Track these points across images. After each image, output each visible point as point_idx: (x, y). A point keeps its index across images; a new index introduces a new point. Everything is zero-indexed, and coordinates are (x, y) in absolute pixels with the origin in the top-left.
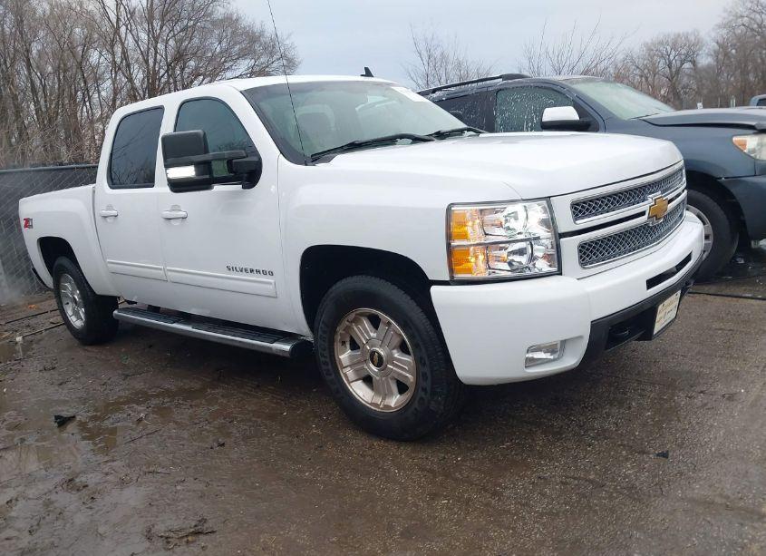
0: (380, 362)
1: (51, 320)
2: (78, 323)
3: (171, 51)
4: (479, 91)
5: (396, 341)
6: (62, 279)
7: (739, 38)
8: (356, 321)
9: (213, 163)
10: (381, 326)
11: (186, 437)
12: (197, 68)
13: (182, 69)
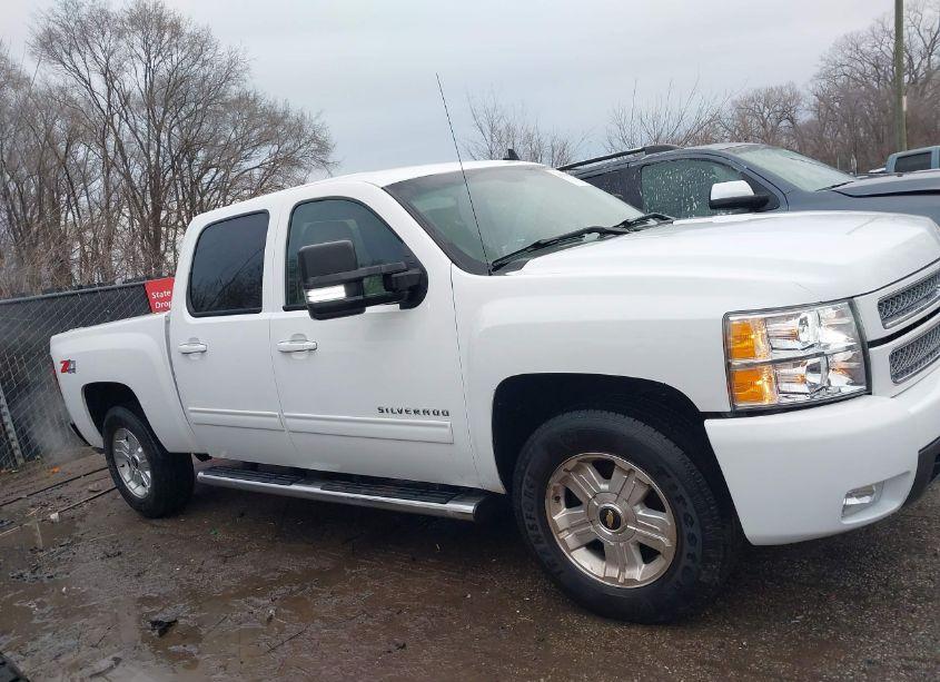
0: (616, 523)
1: (91, 488)
2: (139, 491)
3: (176, 141)
4: (617, 168)
5: (641, 492)
6: (116, 436)
7: (843, 89)
8: (578, 469)
9: (366, 281)
10: (616, 474)
11: (346, 637)
12: (209, 158)
13: (190, 161)
